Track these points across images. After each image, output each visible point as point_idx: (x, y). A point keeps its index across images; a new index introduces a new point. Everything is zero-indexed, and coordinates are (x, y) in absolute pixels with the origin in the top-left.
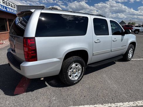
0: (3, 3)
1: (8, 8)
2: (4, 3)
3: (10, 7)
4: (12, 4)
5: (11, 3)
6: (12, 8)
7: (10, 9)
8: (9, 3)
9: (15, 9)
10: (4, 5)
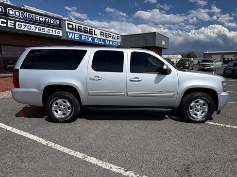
0: (101, 35)
1: (108, 40)
2: (103, 35)
3: (110, 39)
4: (115, 35)
5: (112, 34)
6: (113, 40)
7: (110, 41)
8: (109, 34)
9: (118, 40)
10: (102, 37)
